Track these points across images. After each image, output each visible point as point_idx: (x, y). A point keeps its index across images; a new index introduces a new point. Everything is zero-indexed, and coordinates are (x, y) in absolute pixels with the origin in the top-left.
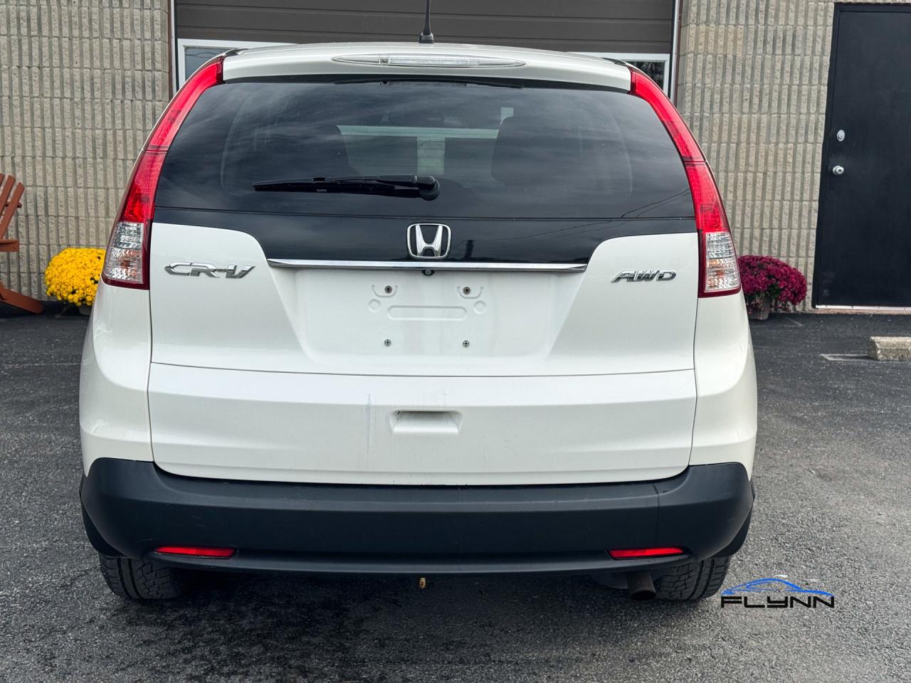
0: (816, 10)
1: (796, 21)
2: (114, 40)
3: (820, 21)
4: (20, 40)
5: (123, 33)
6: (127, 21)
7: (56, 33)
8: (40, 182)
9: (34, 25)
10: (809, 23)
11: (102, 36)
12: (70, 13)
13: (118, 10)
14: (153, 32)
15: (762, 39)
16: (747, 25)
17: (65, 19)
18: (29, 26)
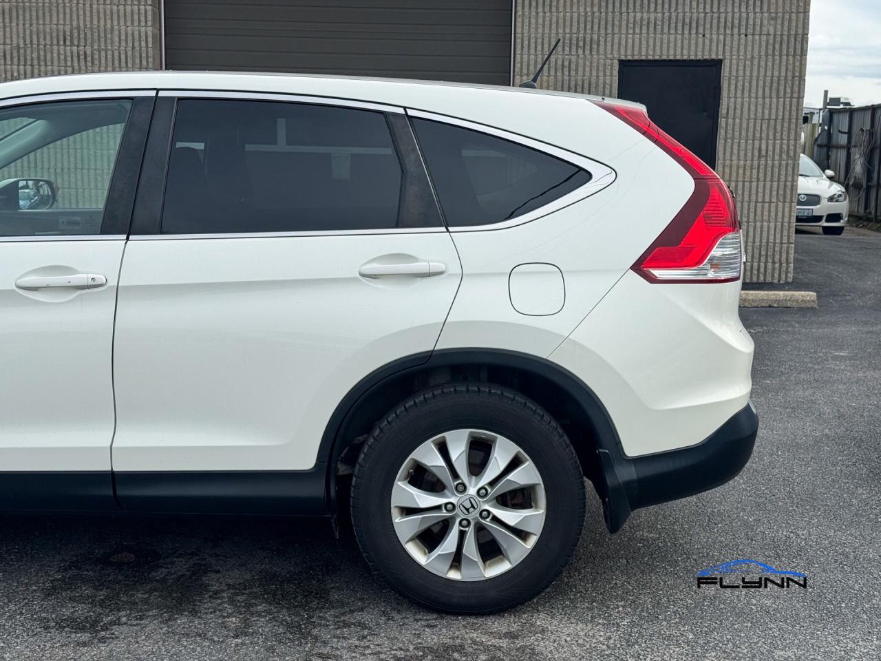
0: (605, 65)
1: (591, 74)
3: (608, 73)
8: (73, 186)
10: (599, 74)
12: (93, 70)
13: (125, 69)
15: (567, 86)
16: (556, 76)
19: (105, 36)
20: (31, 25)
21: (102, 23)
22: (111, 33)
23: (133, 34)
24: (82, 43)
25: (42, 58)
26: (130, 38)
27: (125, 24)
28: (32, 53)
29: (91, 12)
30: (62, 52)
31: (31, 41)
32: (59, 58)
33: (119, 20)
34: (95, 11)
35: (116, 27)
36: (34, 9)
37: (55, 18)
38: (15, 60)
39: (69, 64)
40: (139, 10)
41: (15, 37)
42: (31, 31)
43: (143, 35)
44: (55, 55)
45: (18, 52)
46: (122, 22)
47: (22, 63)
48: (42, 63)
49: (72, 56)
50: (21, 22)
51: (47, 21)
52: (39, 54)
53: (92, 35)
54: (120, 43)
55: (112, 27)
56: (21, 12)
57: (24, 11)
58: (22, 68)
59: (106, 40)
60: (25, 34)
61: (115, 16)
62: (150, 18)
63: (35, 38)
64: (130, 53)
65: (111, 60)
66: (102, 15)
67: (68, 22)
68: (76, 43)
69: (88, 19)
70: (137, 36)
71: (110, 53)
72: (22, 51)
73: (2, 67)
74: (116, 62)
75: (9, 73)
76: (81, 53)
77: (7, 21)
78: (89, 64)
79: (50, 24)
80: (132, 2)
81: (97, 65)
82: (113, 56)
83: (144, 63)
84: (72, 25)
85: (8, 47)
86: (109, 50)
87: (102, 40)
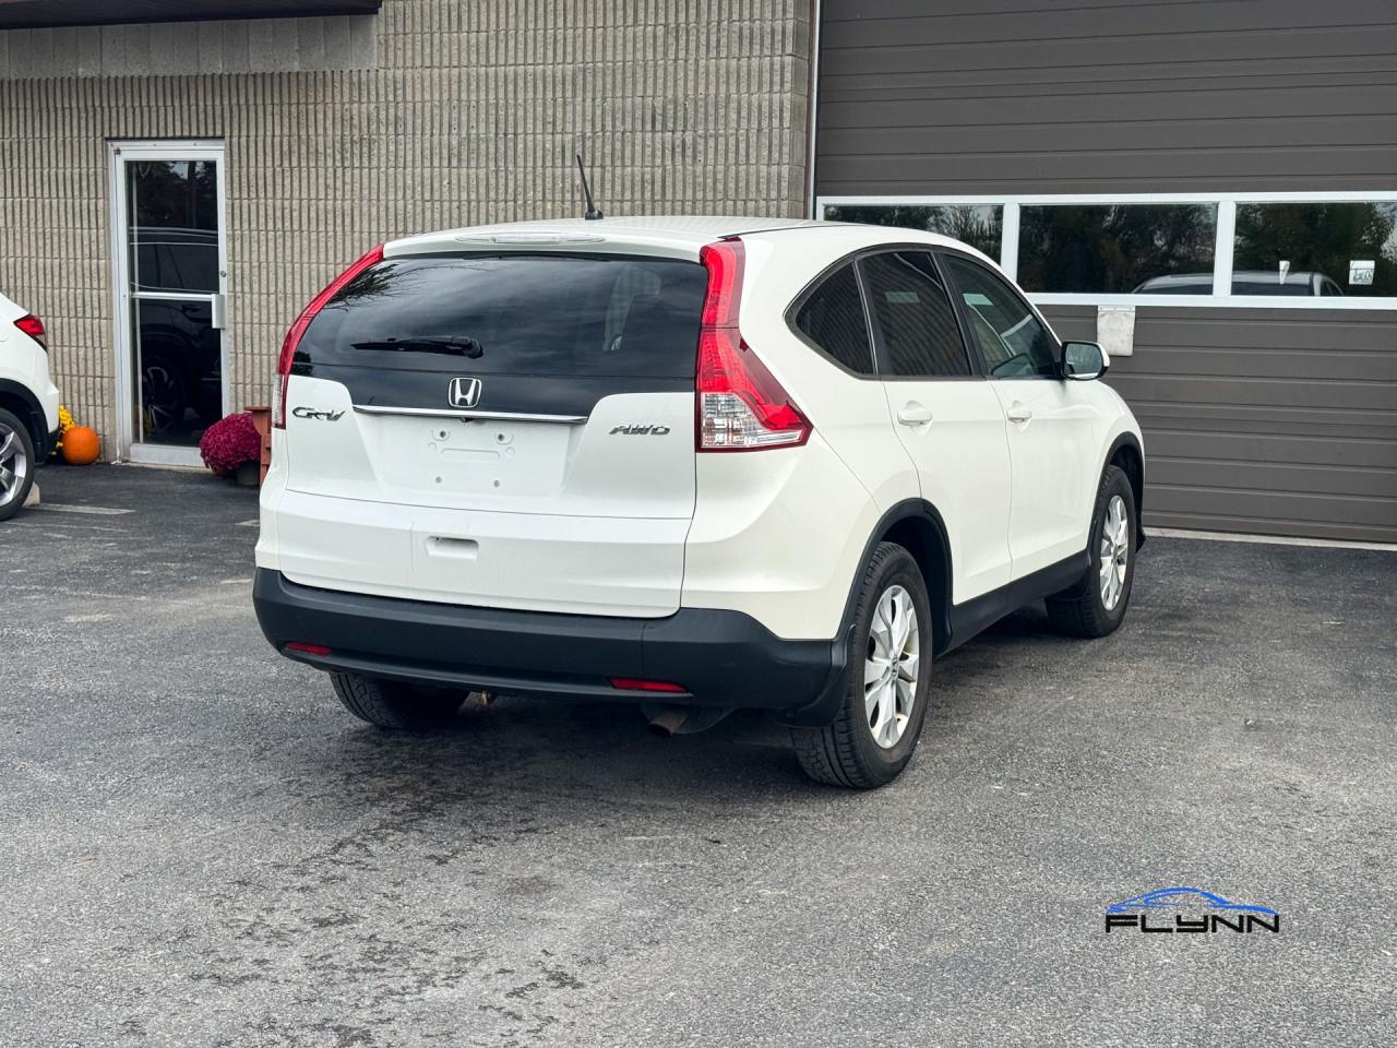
2: (739, 202)
4: (643, 204)
5: (747, 194)
6: (753, 180)
7: (679, 196)
9: (658, 189)
11: (726, 197)
12: (694, 172)
13: (744, 167)
14: (779, 191)
17: (690, 180)
18: (653, 190)
19: (716, 110)
20: (604, 99)
21: (712, 91)
22: (726, 107)
23: (760, 107)
24: (680, 128)
25: (618, 154)
26: (755, 114)
27: (748, 91)
28: (603, 147)
29: (696, 72)
30: (648, 142)
31: (603, 126)
32: (643, 151)
33: (738, 85)
34: (702, 70)
35: (734, 96)
36: (609, 72)
37: (640, 87)
39: (658, 161)
40: (772, 65)
41: (579, 119)
42: (604, 109)
43: (776, 108)
44: (638, 148)
45: (584, 145)
46: (744, 89)
48: (618, 163)
49: (663, 149)
50: (589, 95)
51: (629, 93)
52: (613, 149)
53: (696, 111)
54: (738, 123)
55: (728, 97)
56: (589, 78)
57: (594, 77)
59: (716, 119)
60: (594, 115)
61: (733, 80)
62: (788, 76)
63: (609, 119)
64: (753, 139)
65: (723, 152)
66: (712, 78)
67: (660, 92)
68: (670, 125)
69: (691, 84)
70: (765, 109)
71: (722, 140)
72: (589, 143)
73: (559, 171)
74: (731, 156)
75: (568, 181)
76: (678, 142)
77: (569, 94)
78: (689, 161)
79: (633, 97)
80: (761, 50)
81: (702, 161)
82: (727, 145)
83: (776, 155)
84: (665, 97)
85: (569, 137)
86: (721, 135)
87: (711, 118)
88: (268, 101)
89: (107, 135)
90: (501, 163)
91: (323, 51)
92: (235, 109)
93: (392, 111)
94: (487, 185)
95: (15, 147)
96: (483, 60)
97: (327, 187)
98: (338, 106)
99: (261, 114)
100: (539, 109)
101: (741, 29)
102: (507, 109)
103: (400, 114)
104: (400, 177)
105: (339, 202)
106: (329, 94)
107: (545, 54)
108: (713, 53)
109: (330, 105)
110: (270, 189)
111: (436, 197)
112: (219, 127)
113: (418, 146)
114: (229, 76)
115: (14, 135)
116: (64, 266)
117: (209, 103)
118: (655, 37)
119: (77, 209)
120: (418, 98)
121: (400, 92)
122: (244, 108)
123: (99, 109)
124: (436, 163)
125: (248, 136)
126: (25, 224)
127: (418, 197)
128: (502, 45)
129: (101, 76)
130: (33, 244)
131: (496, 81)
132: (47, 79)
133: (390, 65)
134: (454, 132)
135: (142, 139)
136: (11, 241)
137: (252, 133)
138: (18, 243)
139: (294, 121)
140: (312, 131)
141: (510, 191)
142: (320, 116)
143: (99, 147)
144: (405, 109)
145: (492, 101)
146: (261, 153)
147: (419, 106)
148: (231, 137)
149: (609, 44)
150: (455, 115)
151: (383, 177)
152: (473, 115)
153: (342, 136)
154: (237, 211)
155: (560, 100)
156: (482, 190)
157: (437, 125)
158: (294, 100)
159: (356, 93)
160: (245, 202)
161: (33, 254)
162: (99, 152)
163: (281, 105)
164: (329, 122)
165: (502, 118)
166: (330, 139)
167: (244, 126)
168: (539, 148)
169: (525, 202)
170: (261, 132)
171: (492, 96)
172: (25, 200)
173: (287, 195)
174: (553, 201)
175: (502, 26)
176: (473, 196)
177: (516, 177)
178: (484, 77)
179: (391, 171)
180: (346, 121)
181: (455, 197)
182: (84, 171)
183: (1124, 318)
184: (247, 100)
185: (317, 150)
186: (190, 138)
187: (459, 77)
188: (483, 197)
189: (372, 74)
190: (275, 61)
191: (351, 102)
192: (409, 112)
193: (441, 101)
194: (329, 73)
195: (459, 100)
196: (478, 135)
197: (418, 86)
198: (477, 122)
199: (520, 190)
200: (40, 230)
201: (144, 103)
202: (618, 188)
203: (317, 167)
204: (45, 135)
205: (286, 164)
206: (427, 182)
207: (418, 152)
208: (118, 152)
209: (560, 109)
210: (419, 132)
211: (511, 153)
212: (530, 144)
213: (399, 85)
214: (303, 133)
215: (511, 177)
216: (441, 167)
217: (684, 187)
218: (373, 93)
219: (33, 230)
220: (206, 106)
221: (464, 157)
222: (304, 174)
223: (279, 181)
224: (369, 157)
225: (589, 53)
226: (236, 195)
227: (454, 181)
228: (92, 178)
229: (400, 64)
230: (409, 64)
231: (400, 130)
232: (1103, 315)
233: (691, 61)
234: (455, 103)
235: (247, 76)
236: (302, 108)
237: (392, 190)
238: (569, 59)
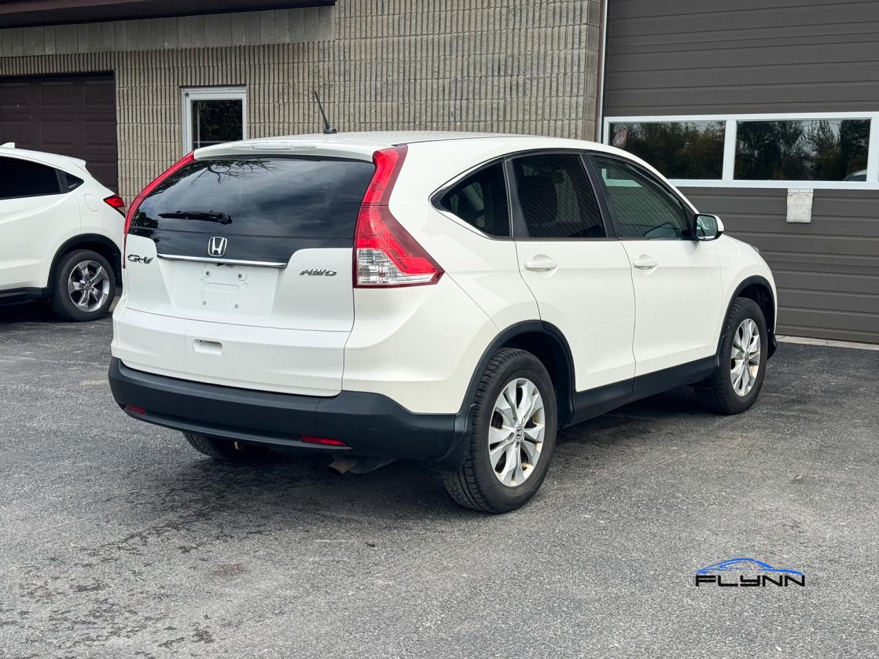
2: (552, 122)
4: (492, 125)
5: (557, 116)
6: (560, 106)
7: (514, 118)
9: (501, 113)
12: (524, 102)
13: (555, 98)
14: (577, 113)
17: (521, 107)
18: (498, 114)
19: (538, 62)
20: (469, 55)
21: (536, 49)
22: (545, 59)
23: (566, 58)
24: (515, 73)
25: (477, 91)
26: (562, 63)
27: (559, 49)
28: (468, 87)
29: (526, 37)
30: (496, 83)
31: (468, 73)
32: (493, 89)
33: (552, 45)
34: (529, 35)
35: (550, 52)
36: (472, 38)
37: (491, 48)
38: (453, 94)
39: (502, 95)
40: (573, 31)
41: (453, 69)
42: (469, 62)
43: (576, 59)
44: (489, 87)
45: (456, 85)
46: (555, 47)
47: (459, 98)
48: (477, 97)
49: (505, 87)
50: (460, 53)
51: (484, 51)
52: (474, 88)
53: (526, 62)
54: (552, 69)
55: (546, 52)
56: (460, 43)
57: (463, 42)
58: (458, 102)
59: (538, 67)
60: (463, 65)
61: (549, 41)
62: (584, 38)
63: (472, 69)
64: (561, 80)
65: (542, 89)
66: (536, 40)
67: (503, 51)
68: (509, 72)
69: (523, 45)
70: (569, 60)
71: (541, 81)
72: (459, 85)
73: (441, 103)
74: (547, 91)
75: (447, 109)
76: (514, 83)
77: (448, 53)
78: (521, 95)
79: (487, 54)
80: (567, 21)
81: (529, 96)
82: (544, 84)
83: (575, 90)
84: (506, 53)
85: (447, 81)
86: (541, 78)
87: (535, 67)
88: (271, 62)
89: (180, 84)
90: (406, 99)
91: (303, 30)
92: (252, 67)
93: (342, 67)
94: (398, 112)
95: (130, 92)
96: (396, 33)
97: (304, 115)
98: (311, 64)
99: (267, 70)
100: (430, 63)
101: (554, 8)
102: (410, 63)
103: (347, 68)
104: (346, 108)
105: (311, 124)
106: (306, 56)
107: (434, 28)
108: (537, 24)
109: (307, 64)
110: (271, 116)
111: (368, 120)
112: (243, 78)
113: (357, 88)
114: (249, 47)
115: (129, 85)
116: (156, 165)
117: (238, 63)
118: (501, 14)
119: (164, 130)
120: (358, 58)
121: (347, 54)
122: (257, 66)
123: (176, 69)
124: (368, 99)
125: (259, 84)
126: (135, 139)
127: (357, 120)
128: (408, 23)
129: (177, 48)
130: (139, 151)
131: (404, 46)
132: (148, 50)
133: (342, 37)
134: (379, 79)
135: (200, 86)
136: (127, 150)
137: (262, 82)
138: (131, 151)
139: (286, 74)
140: (296, 80)
141: (412, 116)
142: (301, 71)
143: (176, 92)
144: (350, 65)
145: (402, 59)
146: (266, 94)
147: (358, 63)
148: (250, 84)
149: (473, 20)
150: (379, 68)
151: (336, 108)
152: (390, 68)
153: (314, 82)
154: (253, 131)
155: (442, 57)
156: (395, 116)
157: (368, 75)
158: (286, 61)
159: (321, 56)
160: (258, 125)
161: (140, 158)
162: (176, 95)
163: (279, 63)
164: (306, 74)
165: (407, 69)
166: (306, 85)
167: (257, 78)
168: (429, 88)
169: (420, 123)
170: (267, 81)
171: (401, 56)
172: (135, 125)
173: (281, 120)
174: (437, 122)
175: (408, 11)
176: (389, 120)
177: (415, 106)
178: (397, 43)
179: (341, 104)
180: (316, 73)
181: (379, 121)
182: (168, 107)
183: (805, 197)
184: (259, 62)
185: (299, 92)
186: (227, 86)
187: (382, 44)
188: (395, 120)
189: (331, 44)
190: (275, 36)
191: (319, 61)
192: (353, 67)
193: (371, 59)
194: (306, 43)
195: (382, 59)
196: (393, 80)
197: (358, 50)
198: (393, 73)
199: (418, 115)
200: (143, 143)
201: (201, 65)
202: (477, 113)
203: (299, 102)
204: (146, 85)
205: (281, 101)
206: (363, 111)
207: (357, 92)
208: (187, 95)
209: (442, 63)
210: (358, 79)
211: (412, 92)
212: (424, 86)
213: (347, 50)
214: (291, 81)
215: (412, 107)
216: (371, 101)
217: (518, 112)
218: (332, 55)
219: (139, 143)
220: (236, 65)
221: (384, 95)
222: (291, 107)
223: (277, 111)
224: (329, 96)
225: (460, 27)
226: (253, 121)
227: (379, 110)
228: (172, 111)
229: (347, 37)
230: (353, 36)
231: (347, 78)
232: (791, 195)
233: (523, 30)
234: (379, 60)
235: (259, 46)
236: (291, 65)
237: (342, 116)
238: (448, 30)
